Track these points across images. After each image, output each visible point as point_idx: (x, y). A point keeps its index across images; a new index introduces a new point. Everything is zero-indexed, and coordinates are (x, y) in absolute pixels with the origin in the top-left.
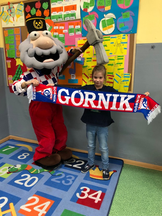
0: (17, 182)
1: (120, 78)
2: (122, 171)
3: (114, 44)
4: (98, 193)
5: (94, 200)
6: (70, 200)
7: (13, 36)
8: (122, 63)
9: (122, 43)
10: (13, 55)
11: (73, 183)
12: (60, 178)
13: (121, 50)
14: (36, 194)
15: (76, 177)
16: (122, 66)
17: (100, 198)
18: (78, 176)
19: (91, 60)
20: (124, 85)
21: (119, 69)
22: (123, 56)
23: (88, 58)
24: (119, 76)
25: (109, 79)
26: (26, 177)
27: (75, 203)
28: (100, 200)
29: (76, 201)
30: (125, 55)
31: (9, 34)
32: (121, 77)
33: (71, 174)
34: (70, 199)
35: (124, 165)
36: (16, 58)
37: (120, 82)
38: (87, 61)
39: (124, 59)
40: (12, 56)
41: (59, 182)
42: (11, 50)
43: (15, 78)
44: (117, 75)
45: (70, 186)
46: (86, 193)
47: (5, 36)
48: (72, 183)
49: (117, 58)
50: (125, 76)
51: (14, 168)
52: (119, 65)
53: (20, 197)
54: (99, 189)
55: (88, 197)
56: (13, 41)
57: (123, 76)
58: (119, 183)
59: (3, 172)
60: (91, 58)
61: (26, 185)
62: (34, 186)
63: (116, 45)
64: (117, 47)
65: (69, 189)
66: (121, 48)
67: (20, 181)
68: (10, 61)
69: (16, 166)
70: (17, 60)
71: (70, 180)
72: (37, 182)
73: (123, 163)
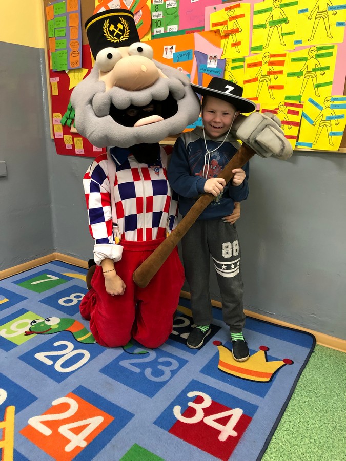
0: (41, 356)
1: (319, 111)
2: (309, 363)
3: (308, 14)
4: (231, 415)
5: (219, 432)
6: (155, 423)
7: (64, 18)
8: (327, 68)
9: (331, 8)
10: (63, 64)
11: (171, 378)
12: (141, 362)
13: (328, 28)
14: (74, 392)
15: (183, 362)
16: (329, 76)
17: (235, 429)
18: (187, 361)
19: (242, 63)
20: (329, 131)
21: (318, 86)
22: (332, 47)
23: (234, 61)
24: (317, 105)
25: (289, 115)
26: (64, 347)
27: (166, 432)
28: (235, 434)
29: (170, 427)
30: (339, 44)
31: (55, 14)
32: (321, 109)
33: (171, 356)
34: (154, 420)
35: (316, 348)
36: (70, 70)
37: (318, 123)
38: (233, 68)
39: (335, 54)
40: (61, 67)
41: (137, 370)
42: (60, 52)
43: (68, 119)
44: (311, 101)
45: (163, 384)
46: (199, 408)
47: (48, 18)
48: (167, 379)
49: (315, 53)
50: (336, 103)
51: (43, 323)
52: (318, 73)
53: (37, 395)
54: (238, 403)
55: (202, 421)
56: (64, 29)
57: (329, 104)
58: (295, 395)
59: (18, 330)
60: (243, 60)
61: (58, 367)
62: (75, 373)
63: (314, 17)
64: (317, 21)
65: (157, 391)
66: (327, 24)
67: (47, 357)
68: (58, 79)
69: (49, 320)
70: (71, 75)
71: (167, 370)
72: (84, 365)
73: (315, 344)
